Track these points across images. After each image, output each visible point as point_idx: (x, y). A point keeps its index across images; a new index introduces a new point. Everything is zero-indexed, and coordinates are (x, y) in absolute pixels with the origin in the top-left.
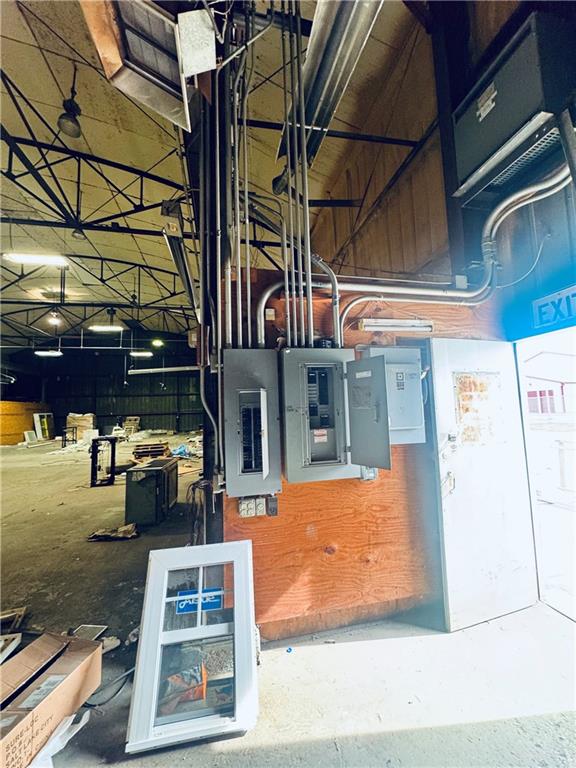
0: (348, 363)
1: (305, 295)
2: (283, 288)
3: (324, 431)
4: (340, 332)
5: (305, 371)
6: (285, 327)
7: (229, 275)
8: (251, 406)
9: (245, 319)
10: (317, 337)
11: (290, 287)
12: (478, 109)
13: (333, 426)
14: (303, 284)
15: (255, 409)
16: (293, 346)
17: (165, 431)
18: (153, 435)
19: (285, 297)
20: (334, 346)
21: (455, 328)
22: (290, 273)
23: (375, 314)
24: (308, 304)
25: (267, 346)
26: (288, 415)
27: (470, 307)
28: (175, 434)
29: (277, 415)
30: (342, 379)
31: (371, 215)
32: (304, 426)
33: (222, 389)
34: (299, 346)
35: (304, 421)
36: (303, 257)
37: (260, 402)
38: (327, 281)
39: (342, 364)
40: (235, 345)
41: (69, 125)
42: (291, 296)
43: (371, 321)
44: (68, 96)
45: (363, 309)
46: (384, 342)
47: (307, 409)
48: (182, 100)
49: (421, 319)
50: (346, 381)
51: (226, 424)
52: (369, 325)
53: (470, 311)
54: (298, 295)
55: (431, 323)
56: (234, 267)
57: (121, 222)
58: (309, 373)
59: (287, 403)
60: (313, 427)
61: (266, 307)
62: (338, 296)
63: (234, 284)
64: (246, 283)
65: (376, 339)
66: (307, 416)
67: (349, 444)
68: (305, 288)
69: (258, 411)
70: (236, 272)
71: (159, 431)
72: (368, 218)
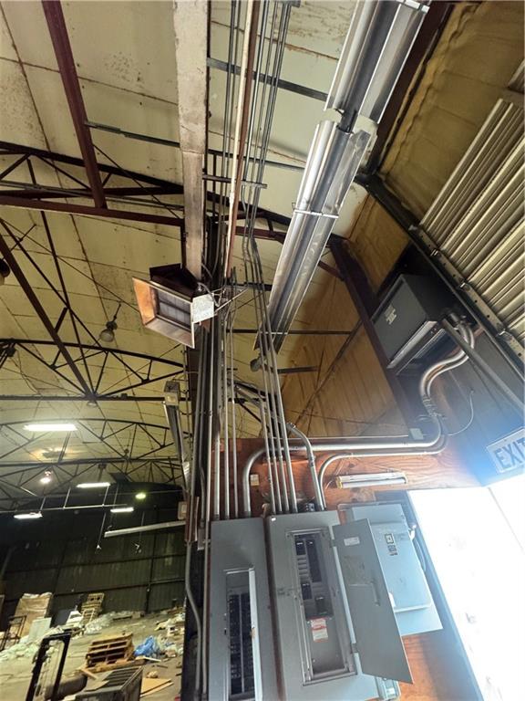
0: (334, 527)
1: (285, 459)
2: (264, 454)
3: (322, 622)
4: (320, 493)
5: (293, 541)
6: (269, 491)
7: (218, 446)
8: (239, 592)
9: (232, 487)
10: (300, 500)
11: (271, 453)
12: (386, 318)
13: (331, 614)
14: (281, 449)
15: (243, 596)
16: (278, 513)
17: (130, 613)
18: (116, 621)
19: (266, 461)
20: (317, 508)
21: (426, 477)
22: (269, 440)
23: (350, 471)
24: (287, 466)
25: (253, 515)
26: (280, 601)
27: (433, 455)
28: (142, 616)
29: (267, 603)
30: (331, 547)
31: (328, 377)
32: (299, 617)
33: (209, 569)
34: (284, 512)
35: (298, 607)
36: (279, 425)
37: (248, 585)
38: (302, 444)
39: (328, 528)
40: (222, 517)
41: (107, 335)
42: (272, 461)
43: (348, 478)
44: (111, 320)
45: (337, 468)
46: (364, 498)
47: (300, 591)
48: (190, 332)
49: (392, 472)
50: (335, 548)
51: (211, 619)
52: (346, 483)
53: (435, 459)
54: (278, 460)
55: (403, 474)
56: (223, 439)
57: (129, 393)
58: (296, 542)
59: (278, 584)
60: (309, 617)
61: (250, 474)
62: (313, 457)
63: (222, 454)
64: (233, 452)
65: (355, 495)
66: (301, 600)
67: (354, 641)
68: (284, 453)
69: (246, 598)
70: (224, 444)
71: (124, 614)
72: (326, 379)
